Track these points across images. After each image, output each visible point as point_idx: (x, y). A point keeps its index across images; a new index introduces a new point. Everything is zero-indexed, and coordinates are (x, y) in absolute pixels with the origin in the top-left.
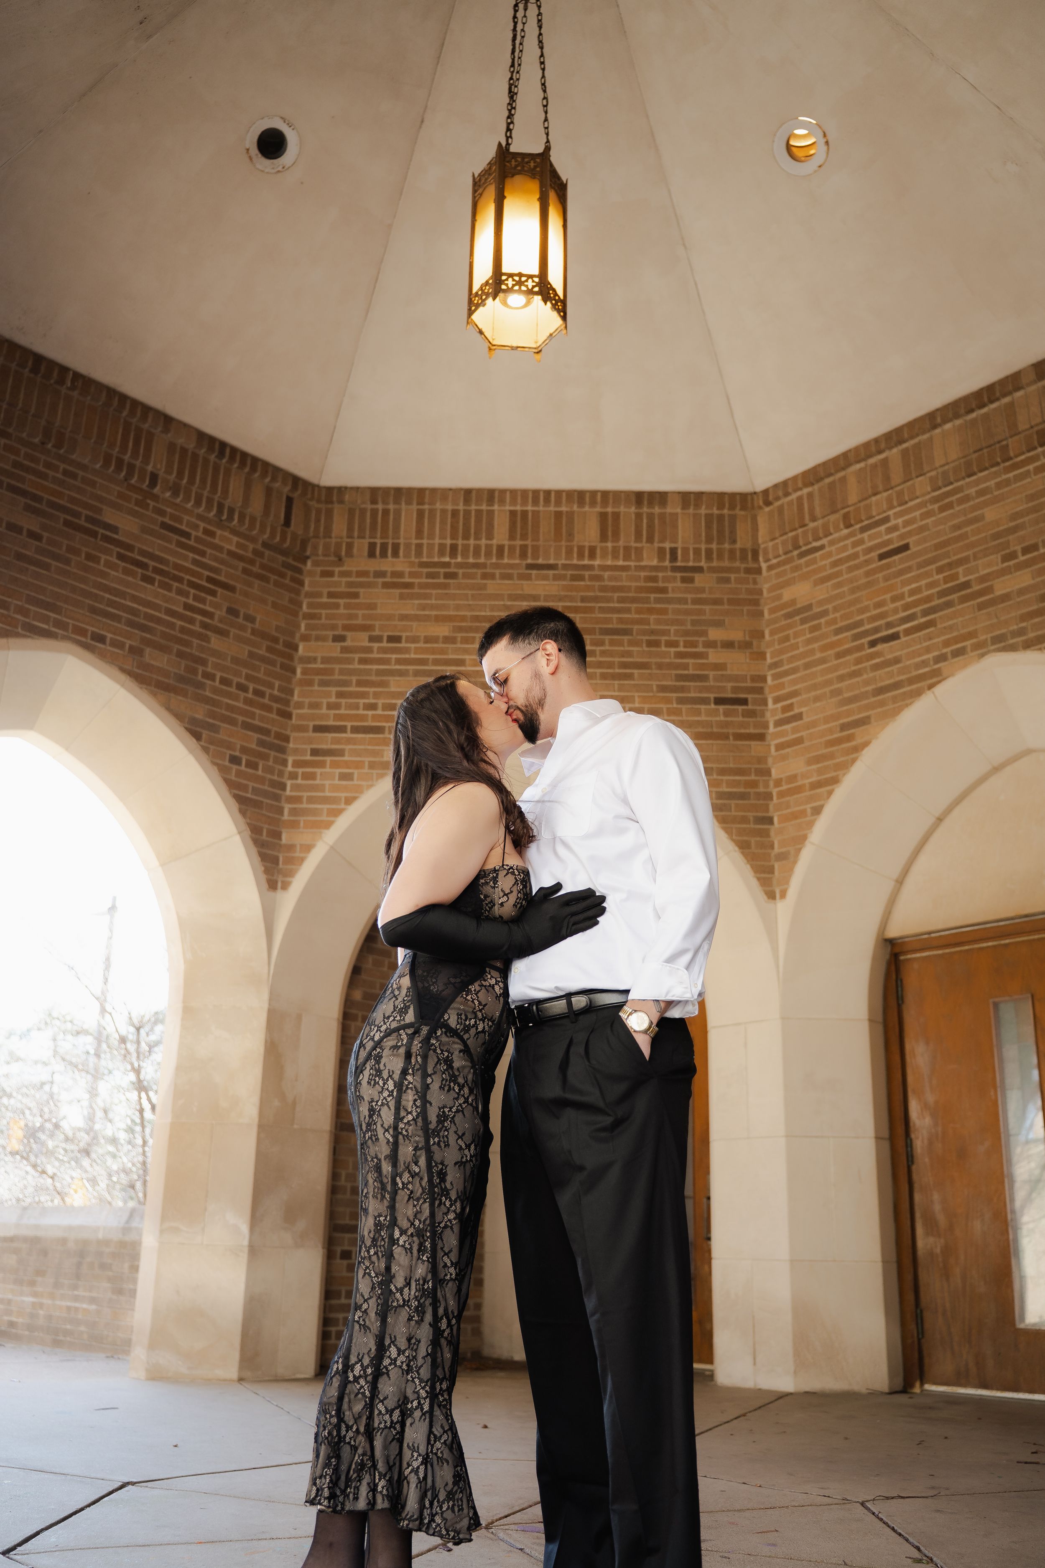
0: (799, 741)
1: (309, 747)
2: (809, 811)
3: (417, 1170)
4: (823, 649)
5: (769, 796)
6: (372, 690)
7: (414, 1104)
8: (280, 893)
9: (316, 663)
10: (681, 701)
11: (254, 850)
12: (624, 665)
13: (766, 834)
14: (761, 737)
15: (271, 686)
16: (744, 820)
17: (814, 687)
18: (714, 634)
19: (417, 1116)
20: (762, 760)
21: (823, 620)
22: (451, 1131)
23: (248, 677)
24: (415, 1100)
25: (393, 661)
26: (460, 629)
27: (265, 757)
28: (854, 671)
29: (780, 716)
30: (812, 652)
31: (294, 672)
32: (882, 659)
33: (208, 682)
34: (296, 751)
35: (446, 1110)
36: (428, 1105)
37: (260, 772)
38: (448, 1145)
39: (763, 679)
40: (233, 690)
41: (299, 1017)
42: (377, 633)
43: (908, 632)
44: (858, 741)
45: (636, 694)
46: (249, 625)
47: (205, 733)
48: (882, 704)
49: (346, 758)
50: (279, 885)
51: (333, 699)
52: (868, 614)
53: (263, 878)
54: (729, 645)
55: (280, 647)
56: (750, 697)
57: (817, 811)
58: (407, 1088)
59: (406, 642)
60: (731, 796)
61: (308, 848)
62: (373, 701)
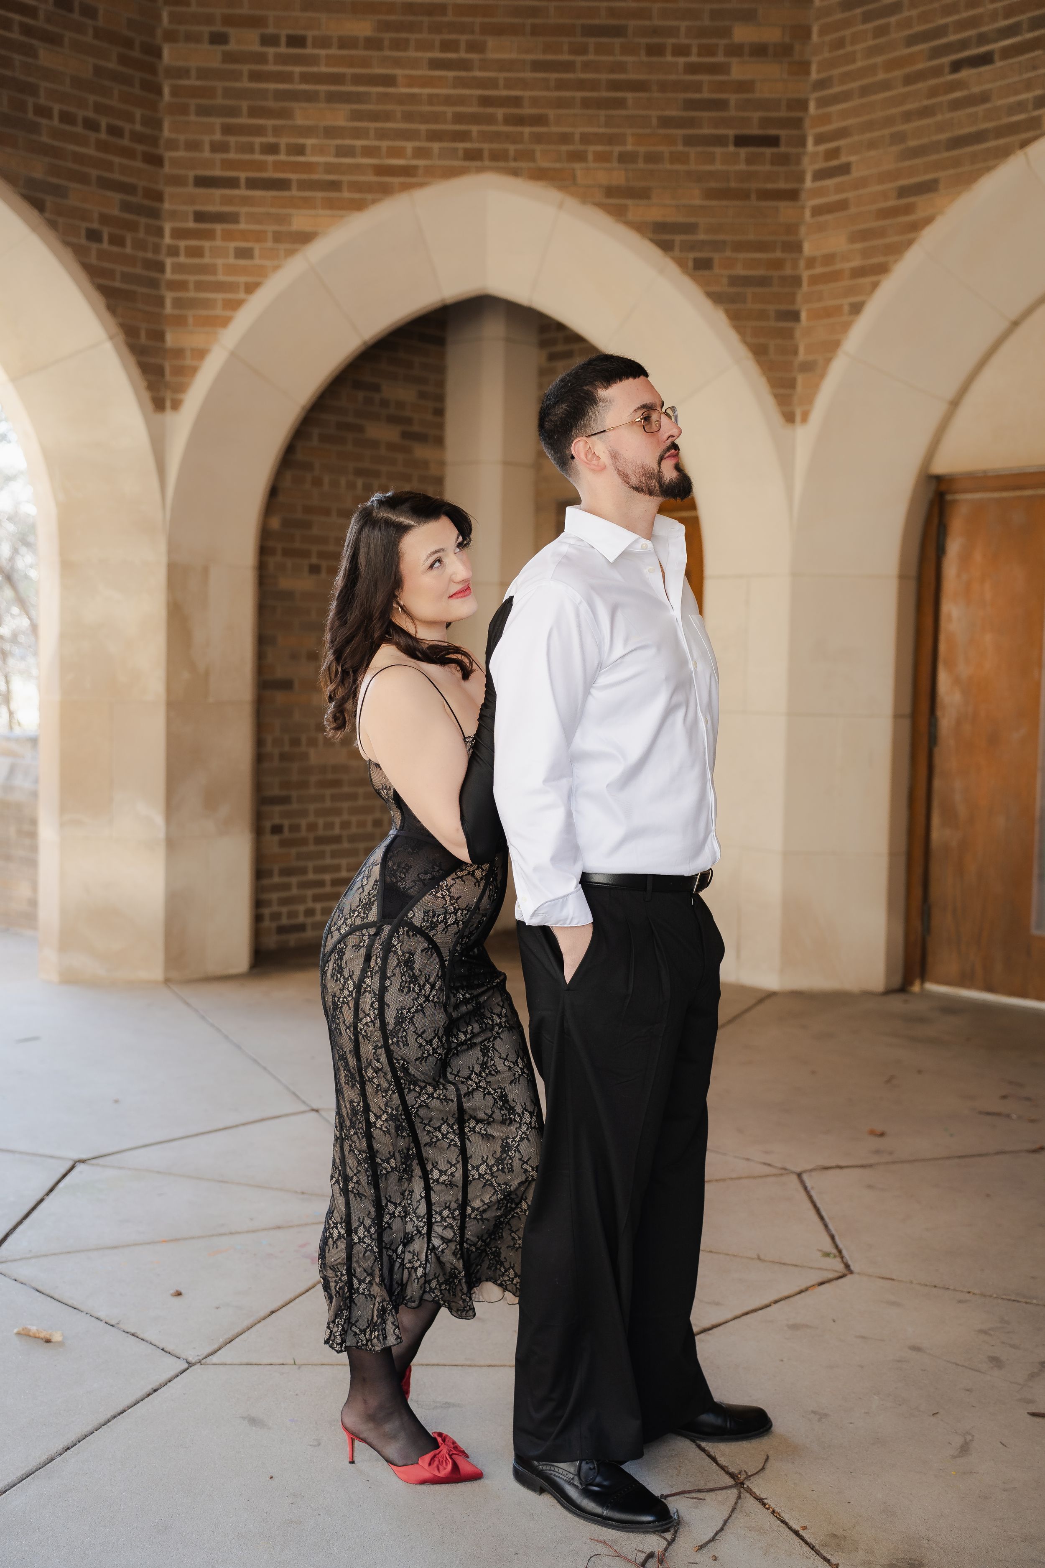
0: (842, 205)
1: (190, 209)
2: (846, 308)
3: (380, 1066)
4: (890, 66)
5: (796, 281)
6: (270, 123)
7: (372, 1006)
8: (169, 416)
9: (189, 78)
10: (689, 141)
11: (131, 360)
12: (615, 86)
13: (789, 334)
14: (793, 195)
15: (130, 118)
16: (762, 315)
17: (870, 126)
18: (742, 34)
19: (375, 1019)
20: (792, 229)
21: (893, 19)
22: (410, 1032)
23: (99, 108)
24: (373, 1003)
25: (297, 78)
26: (386, 26)
27: (132, 227)
28: (926, 107)
29: (820, 165)
30: (872, 70)
31: (159, 92)
32: (965, 93)
33: (44, 121)
34: (174, 215)
35: (404, 1012)
36: (386, 1007)
37: (128, 250)
38: (407, 1045)
39: (801, 105)
40: (79, 129)
41: (206, 570)
42: (271, 30)
43: (1007, 53)
44: (920, 214)
45: (629, 131)
46: (89, 22)
47: (49, 200)
48: (956, 163)
49: (242, 226)
50: (168, 404)
51: (218, 137)
52: (956, 17)
53: (146, 395)
54: (760, 51)
55: (136, 54)
56: (782, 133)
57: (857, 309)
58: (365, 991)
59: (314, 46)
60: (747, 281)
61: (201, 354)
62: (271, 140)
